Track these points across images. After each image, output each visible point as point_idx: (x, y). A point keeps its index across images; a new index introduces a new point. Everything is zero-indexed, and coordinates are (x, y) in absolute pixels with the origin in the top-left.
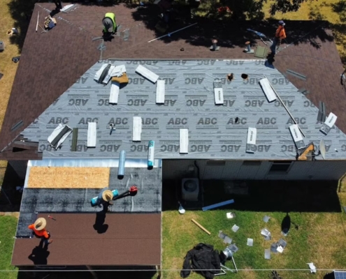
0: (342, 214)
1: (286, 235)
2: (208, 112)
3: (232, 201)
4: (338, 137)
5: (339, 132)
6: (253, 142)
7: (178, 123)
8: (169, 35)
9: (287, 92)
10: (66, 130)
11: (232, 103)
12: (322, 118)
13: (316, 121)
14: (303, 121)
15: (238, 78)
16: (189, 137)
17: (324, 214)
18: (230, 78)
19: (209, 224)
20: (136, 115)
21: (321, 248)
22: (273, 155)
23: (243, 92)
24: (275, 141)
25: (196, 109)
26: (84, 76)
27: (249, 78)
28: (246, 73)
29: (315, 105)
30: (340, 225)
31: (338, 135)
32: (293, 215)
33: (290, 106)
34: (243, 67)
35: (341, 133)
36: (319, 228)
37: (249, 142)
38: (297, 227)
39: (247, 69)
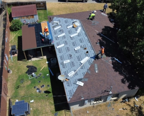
0: (55, 112)
1: (43, 92)
2: (71, 48)
3: (53, 75)
4: (74, 88)
5: (76, 88)
6: (64, 63)
7: (66, 43)
8: (102, 35)
9: (86, 66)
10: (57, 23)
11: (77, 53)
12: (80, 80)
13: (78, 79)
14: (77, 74)
15: (86, 51)
16: (62, 47)
17: (54, 105)
18: (85, 49)
19: (44, 70)
20: (66, 34)
21: (39, 104)
22: (62, 70)
23: (81, 54)
24: (67, 69)
25: (72, 45)
26: (73, 19)
27: (87, 53)
28: (89, 52)
29: (84, 76)
30: (50, 111)
31: (75, 88)
32: (51, 94)
33: (81, 68)
34: (91, 50)
35: (76, 89)
36: (48, 103)
37: (64, 62)
38: (47, 96)
39: (90, 52)
